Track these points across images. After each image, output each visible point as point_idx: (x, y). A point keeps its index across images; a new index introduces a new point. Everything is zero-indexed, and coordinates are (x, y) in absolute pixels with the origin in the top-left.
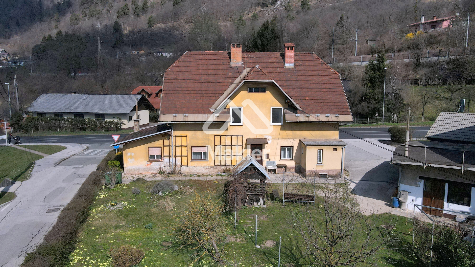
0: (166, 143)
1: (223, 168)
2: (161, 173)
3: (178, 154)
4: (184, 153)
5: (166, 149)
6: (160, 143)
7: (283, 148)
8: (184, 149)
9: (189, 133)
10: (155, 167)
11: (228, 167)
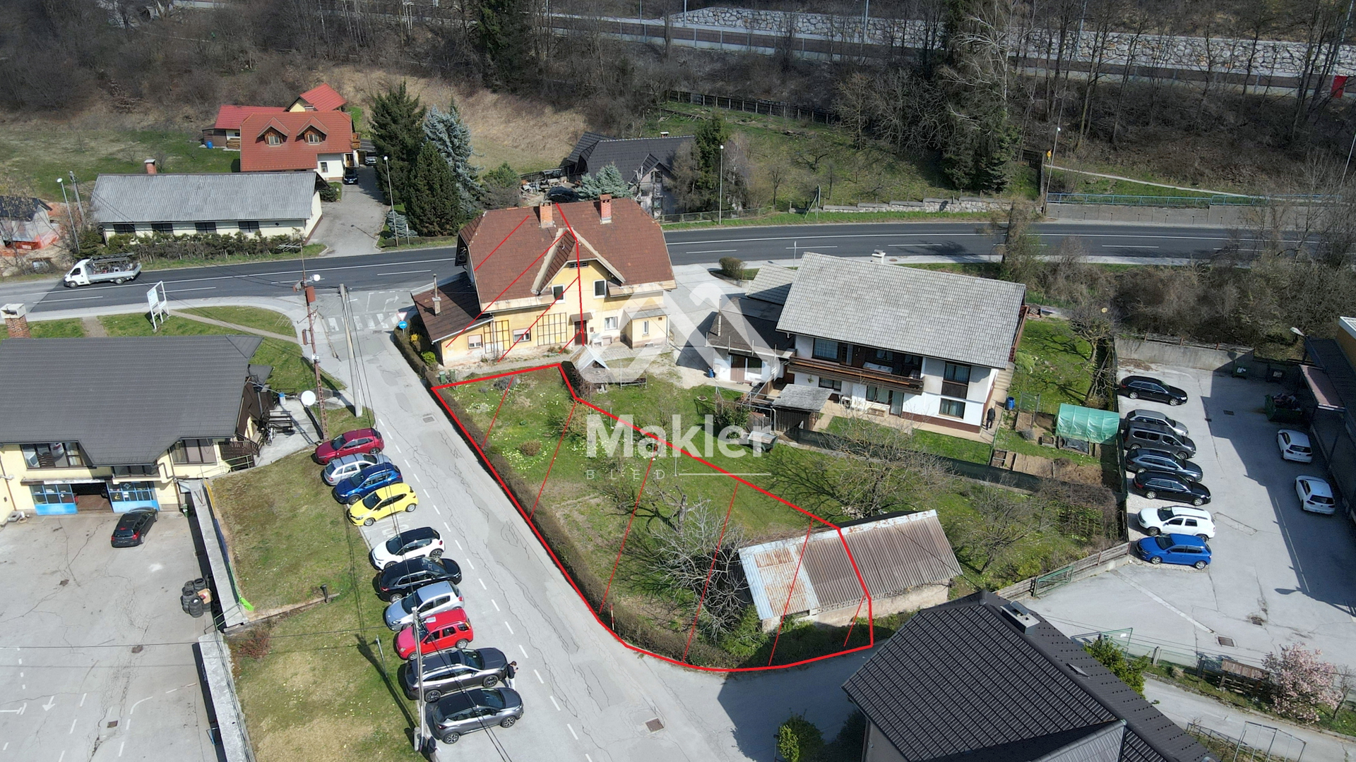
0: (487, 329)
1: (549, 347)
2: (484, 360)
3: (500, 338)
4: (506, 337)
5: (487, 336)
6: (480, 330)
7: (608, 319)
8: (506, 334)
9: (510, 317)
10: (476, 356)
11: (552, 346)
